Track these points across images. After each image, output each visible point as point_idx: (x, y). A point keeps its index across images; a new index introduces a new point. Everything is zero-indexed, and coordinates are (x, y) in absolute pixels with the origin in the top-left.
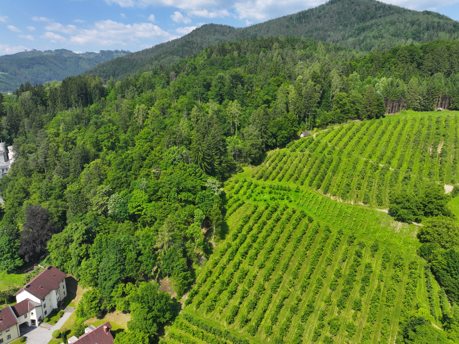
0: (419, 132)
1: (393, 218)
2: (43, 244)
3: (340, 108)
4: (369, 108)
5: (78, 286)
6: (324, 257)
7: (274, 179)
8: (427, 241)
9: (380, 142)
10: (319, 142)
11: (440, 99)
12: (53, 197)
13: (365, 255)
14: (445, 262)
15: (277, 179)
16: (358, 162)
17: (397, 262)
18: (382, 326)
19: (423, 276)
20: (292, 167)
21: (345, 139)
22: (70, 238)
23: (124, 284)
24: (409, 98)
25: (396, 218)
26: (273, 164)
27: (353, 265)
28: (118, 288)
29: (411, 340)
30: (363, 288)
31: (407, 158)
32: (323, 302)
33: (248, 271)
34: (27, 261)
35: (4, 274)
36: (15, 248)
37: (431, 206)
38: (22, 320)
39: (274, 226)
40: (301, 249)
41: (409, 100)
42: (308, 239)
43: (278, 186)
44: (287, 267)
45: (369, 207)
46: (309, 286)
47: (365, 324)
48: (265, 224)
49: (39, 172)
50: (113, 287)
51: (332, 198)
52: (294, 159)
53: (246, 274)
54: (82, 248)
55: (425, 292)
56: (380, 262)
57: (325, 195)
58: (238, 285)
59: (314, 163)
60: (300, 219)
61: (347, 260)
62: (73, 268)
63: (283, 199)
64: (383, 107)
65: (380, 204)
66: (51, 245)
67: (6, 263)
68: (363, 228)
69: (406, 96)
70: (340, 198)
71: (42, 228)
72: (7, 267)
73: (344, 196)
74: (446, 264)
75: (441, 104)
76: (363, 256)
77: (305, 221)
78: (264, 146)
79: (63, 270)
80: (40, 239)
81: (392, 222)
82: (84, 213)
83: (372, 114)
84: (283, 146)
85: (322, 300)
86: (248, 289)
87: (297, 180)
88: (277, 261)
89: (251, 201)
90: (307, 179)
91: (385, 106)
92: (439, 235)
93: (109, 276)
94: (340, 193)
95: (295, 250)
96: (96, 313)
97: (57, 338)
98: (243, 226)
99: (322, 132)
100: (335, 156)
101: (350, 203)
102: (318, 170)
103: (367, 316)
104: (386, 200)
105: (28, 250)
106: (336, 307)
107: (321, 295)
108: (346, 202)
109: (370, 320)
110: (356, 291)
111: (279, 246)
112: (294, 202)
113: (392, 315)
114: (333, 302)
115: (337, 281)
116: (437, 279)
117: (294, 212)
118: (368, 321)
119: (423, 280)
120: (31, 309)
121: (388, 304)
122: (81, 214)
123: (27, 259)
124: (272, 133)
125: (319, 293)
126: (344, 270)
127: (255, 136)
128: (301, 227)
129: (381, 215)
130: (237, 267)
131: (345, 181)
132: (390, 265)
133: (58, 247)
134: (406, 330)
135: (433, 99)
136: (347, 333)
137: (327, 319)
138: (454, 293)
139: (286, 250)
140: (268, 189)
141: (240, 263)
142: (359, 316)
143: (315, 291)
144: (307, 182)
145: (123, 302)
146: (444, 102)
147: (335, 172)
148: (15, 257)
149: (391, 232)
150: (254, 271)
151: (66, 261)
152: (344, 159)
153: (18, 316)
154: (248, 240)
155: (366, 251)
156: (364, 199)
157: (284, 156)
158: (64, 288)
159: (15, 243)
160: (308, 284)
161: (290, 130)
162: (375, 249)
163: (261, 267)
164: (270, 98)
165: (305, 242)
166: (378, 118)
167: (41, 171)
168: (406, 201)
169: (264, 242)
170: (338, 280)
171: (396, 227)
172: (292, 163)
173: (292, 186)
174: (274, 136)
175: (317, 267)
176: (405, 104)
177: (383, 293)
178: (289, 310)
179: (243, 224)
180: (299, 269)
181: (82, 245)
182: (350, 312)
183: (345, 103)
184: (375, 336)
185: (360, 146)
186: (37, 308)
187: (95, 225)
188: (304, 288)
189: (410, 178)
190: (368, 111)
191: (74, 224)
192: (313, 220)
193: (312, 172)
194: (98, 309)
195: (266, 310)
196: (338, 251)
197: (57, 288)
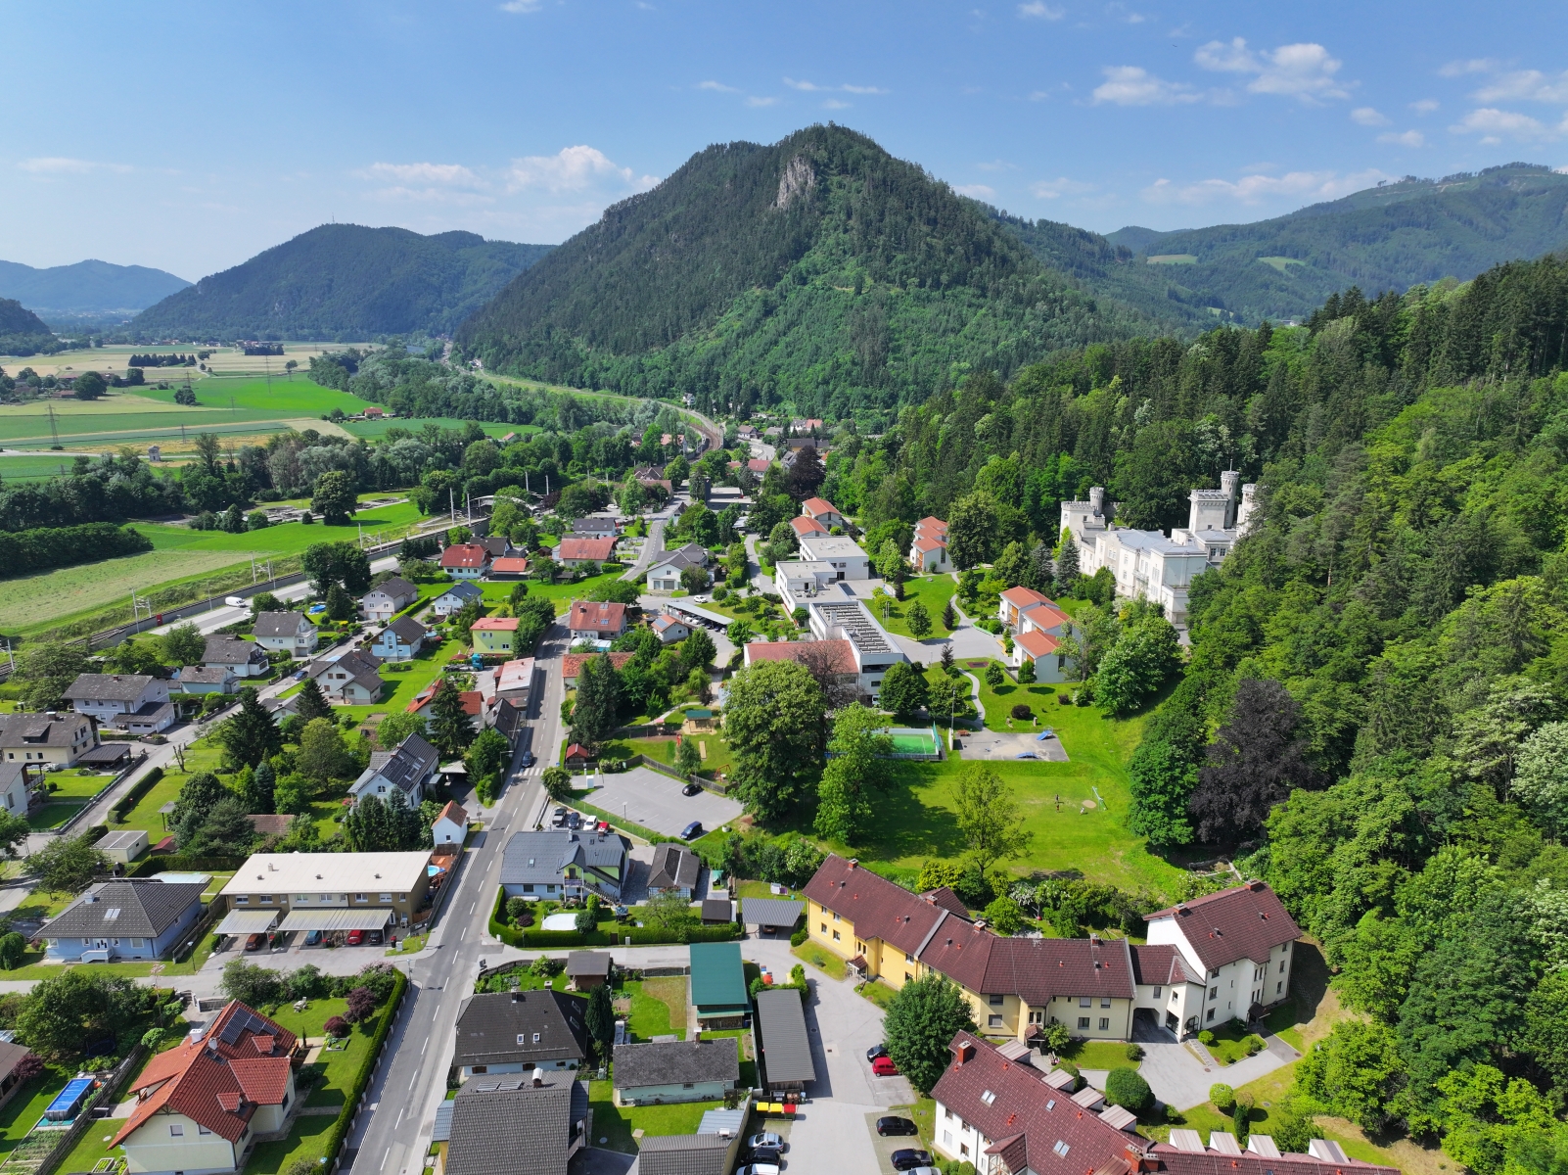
2: (1261, 806)
5: (1329, 990)
12: (1328, 669)
22: (1346, 823)
23: (1501, 1076)
28: (1473, 1075)
34: (1204, 840)
35: (1138, 847)
36: (1183, 787)
38: (1145, 997)
49: (1310, 579)
50: (1453, 1061)
54: (1375, 869)
62: (1329, 924)
66: (1281, 818)
67: (1149, 818)
71: (1270, 757)
72: (1150, 832)
79: (1297, 915)
80: (1254, 787)
82: (1416, 755)
93: (1449, 1014)
96: (1364, 1111)
97: (1222, 1109)
105: (1213, 806)
120: (1177, 982)
122: (1403, 753)
123: (1203, 832)
133: (1301, 835)
145: (1476, 1137)
148: (1177, 811)
151: (1311, 890)
153: (1139, 981)
158: (1282, 970)
159: (1183, 773)
167: (1317, 579)
181: (1381, 861)
186: (1192, 987)
187: (1446, 810)
191: (1371, 781)
194: (1373, 1102)
197: (1263, 962)
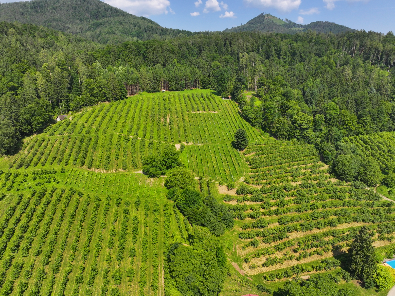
0: (153, 108)
1: (147, 176)
3: (89, 92)
4: (114, 92)
6: (98, 223)
7: (37, 165)
8: (172, 187)
9: (128, 119)
10: (76, 124)
11: (162, 83)
13: (131, 211)
14: (183, 198)
15: (39, 165)
16: (113, 137)
17: (155, 208)
18: (153, 260)
19: (173, 213)
20: (54, 150)
21: (99, 119)
24: (142, 83)
25: (149, 175)
26: (33, 151)
27: (123, 222)
29: (173, 261)
30: (134, 238)
31: (149, 128)
32: (105, 262)
33: (24, 263)
37: (169, 161)
39: (45, 210)
40: (77, 223)
41: (142, 84)
42: (82, 212)
43: (42, 171)
44: (65, 244)
45: (128, 171)
46: (90, 253)
47: (141, 264)
48: (34, 210)
51: (97, 171)
52: (54, 142)
53: (22, 267)
55: (176, 224)
56: (143, 213)
57: (90, 170)
58: (14, 282)
59: (75, 143)
60: (70, 196)
61: (118, 219)
63: (50, 182)
64: (125, 90)
65: (136, 167)
68: (126, 189)
69: (140, 81)
70: (103, 169)
73: (106, 167)
74: (184, 200)
75: (164, 86)
76: (130, 212)
77: (76, 196)
78: (18, 134)
81: (147, 180)
83: (118, 96)
84: (40, 131)
85: (104, 260)
86: (26, 282)
87: (61, 161)
88: (54, 242)
89: (13, 191)
90: (70, 159)
91: (126, 90)
92: (177, 180)
94: (102, 165)
95: (71, 226)
98: (8, 220)
99: (77, 114)
100: (93, 135)
101: (113, 172)
102: (79, 149)
103: (141, 258)
104: (139, 163)
106: (116, 261)
107: (102, 256)
108: (109, 172)
109: (143, 260)
110: (130, 242)
111: (54, 227)
112: (62, 183)
113: (158, 249)
114: (113, 258)
115: (113, 240)
116: (182, 212)
117: (63, 191)
118: (142, 262)
119: (173, 216)
121: (154, 242)
124: (24, 119)
125: (100, 255)
126: (117, 228)
127: (4, 125)
128: (73, 203)
129: (138, 176)
130: (9, 264)
131: (105, 154)
132: (150, 212)
134: (168, 257)
135: (158, 83)
136: (129, 278)
137: (110, 274)
138: (192, 218)
139: (62, 229)
140: (31, 176)
141: (12, 258)
142: (135, 260)
143: (96, 255)
144: (71, 161)
146: (165, 86)
147: (95, 148)
149: (147, 187)
150: (30, 260)
152: (101, 136)
154: (18, 232)
155: (131, 207)
156: (123, 166)
157: (44, 141)
160: (89, 251)
161: (45, 115)
162: (138, 203)
163: (38, 254)
164: (16, 85)
165: (79, 216)
166: (122, 99)
168: (153, 161)
169: (37, 228)
170: (114, 238)
171: (150, 182)
172: (53, 146)
173: (57, 167)
174: (29, 122)
175: (94, 234)
176: (140, 88)
177: (150, 236)
178: (75, 282)
179: (8, 218)
180: (78, 241)
182: (128, 261)
183: (94, 88)
184: (149, 271)
185: (113, 123)
188: (85, 257)
189: (153, 143)
190: (114, 94)
192: (83, 195)
193: (74, 151)
195: (51, 292)
196: (109, 214)
